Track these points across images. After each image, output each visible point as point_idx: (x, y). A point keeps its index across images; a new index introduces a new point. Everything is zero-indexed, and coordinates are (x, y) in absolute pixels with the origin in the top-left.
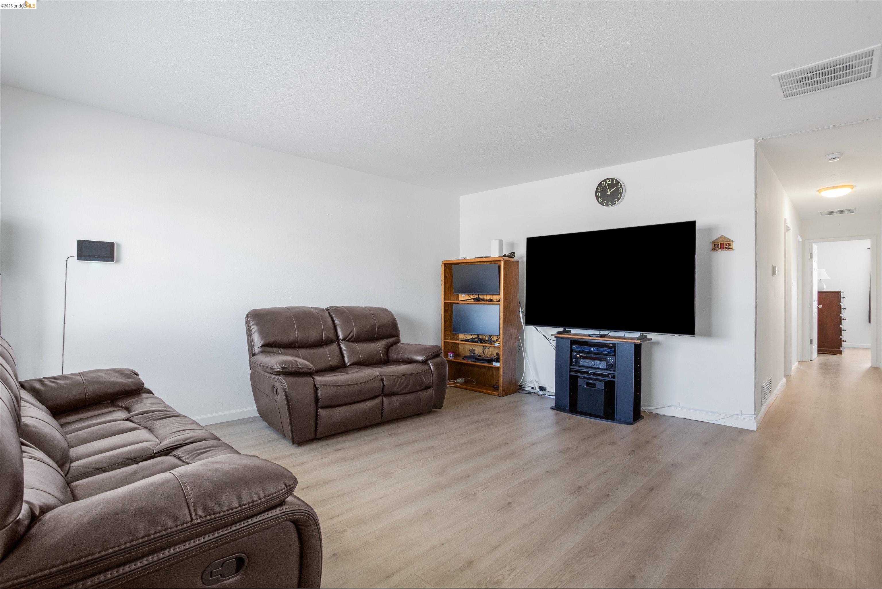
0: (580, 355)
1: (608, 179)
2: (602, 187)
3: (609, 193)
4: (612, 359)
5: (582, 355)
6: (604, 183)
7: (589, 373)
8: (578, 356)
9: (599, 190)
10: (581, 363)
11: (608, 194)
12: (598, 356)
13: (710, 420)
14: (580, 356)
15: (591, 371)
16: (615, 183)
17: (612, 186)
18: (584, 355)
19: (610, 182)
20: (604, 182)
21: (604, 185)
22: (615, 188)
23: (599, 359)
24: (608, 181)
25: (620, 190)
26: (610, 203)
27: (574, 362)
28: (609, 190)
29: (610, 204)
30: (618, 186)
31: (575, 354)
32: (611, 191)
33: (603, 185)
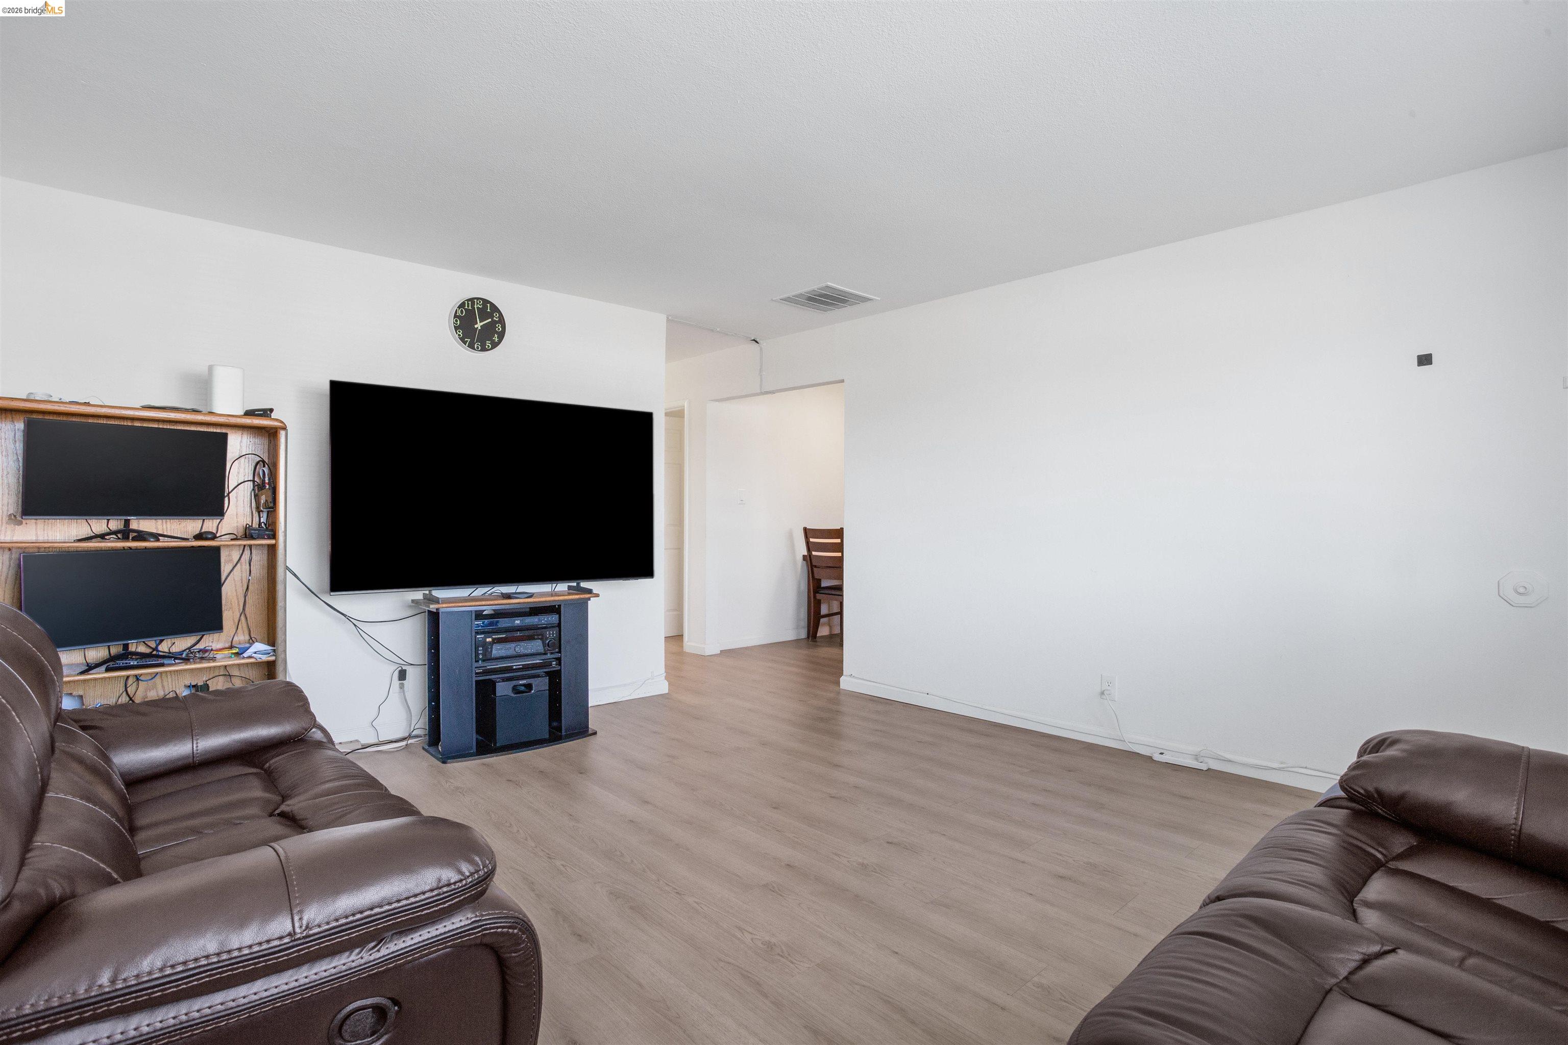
0: (494, 637)
1: (478, 299)
2: (465, 309)
3: (479, 325)
4: (553, 634)
5: (496, 637)
6: (468, 304)
7: (514, 667)
8: (489, 640)
9: (458, 314)
10: (494, 652)
11: (476, 326)
12: (527, 633)
13: (623, 697)
14: (494, 639)
15: (516, 664)
16: (489, 310)
17: (484, 314)
18: (501, 636)
19: (480, 305)
20: (470, 302)
21: (468, 306)
22: (490, 320)
23: (531, 638)
24: (477, 303)
25: (497, 326)
26: (478, 344)
27: (481, 653)
28: (478, 322)
29: (478, 348)
30: (494, 319)
31: (481, 638)
32: (482, 324)
33: (466, 307)
